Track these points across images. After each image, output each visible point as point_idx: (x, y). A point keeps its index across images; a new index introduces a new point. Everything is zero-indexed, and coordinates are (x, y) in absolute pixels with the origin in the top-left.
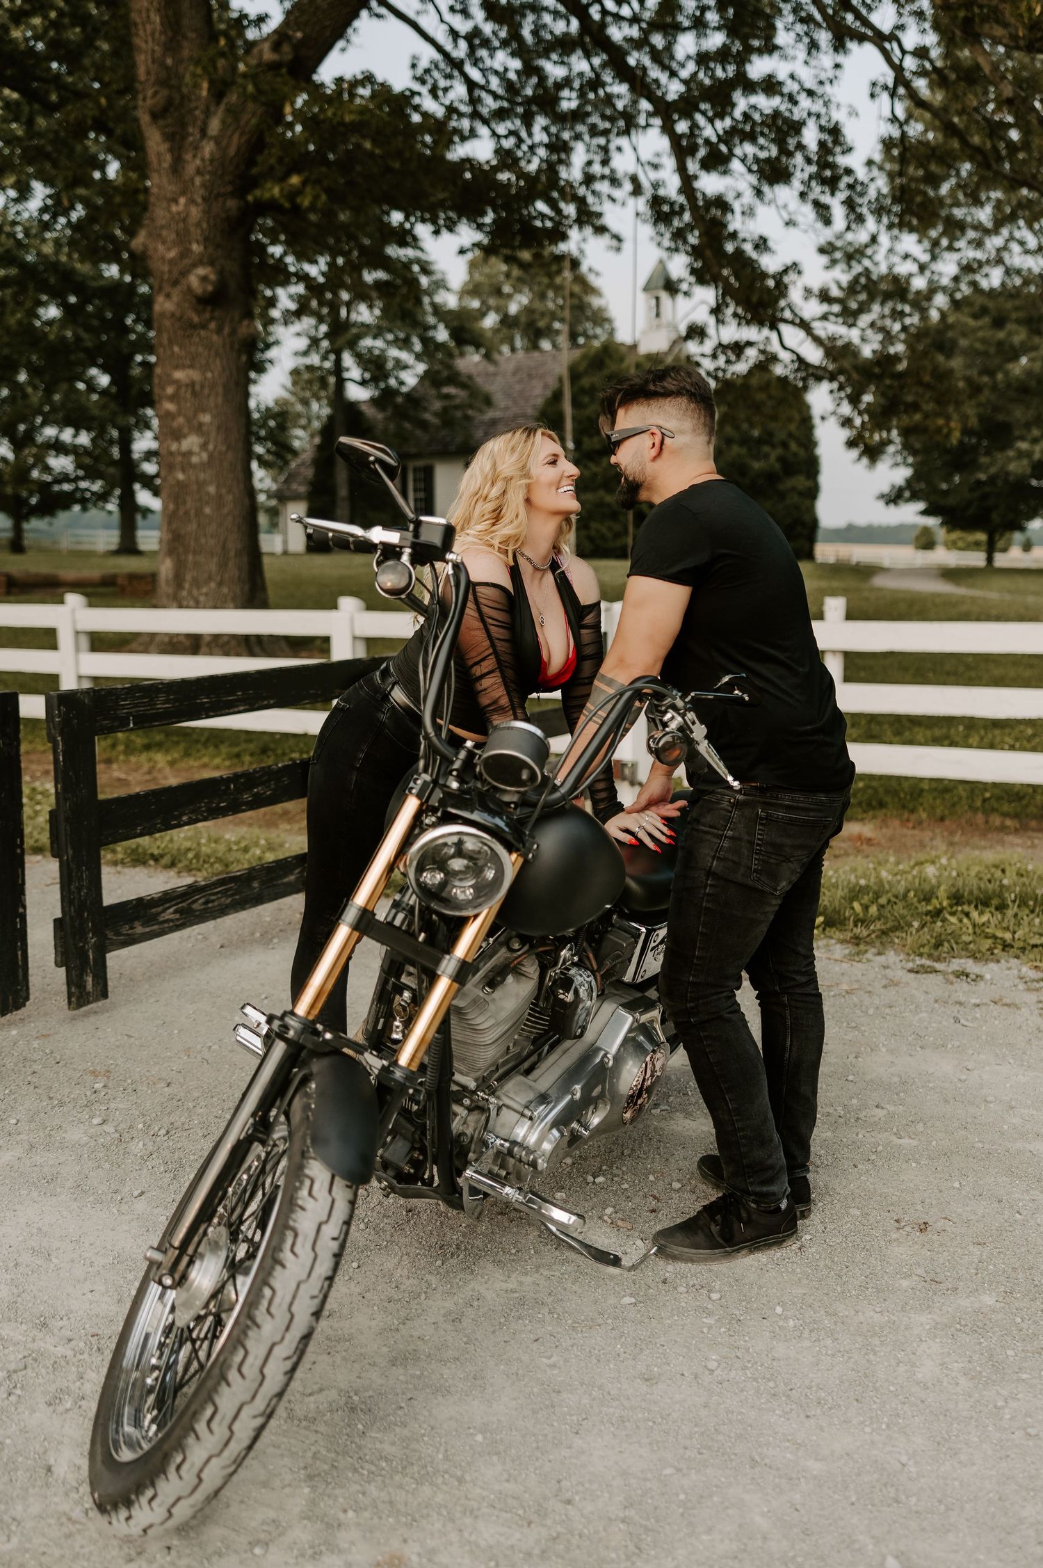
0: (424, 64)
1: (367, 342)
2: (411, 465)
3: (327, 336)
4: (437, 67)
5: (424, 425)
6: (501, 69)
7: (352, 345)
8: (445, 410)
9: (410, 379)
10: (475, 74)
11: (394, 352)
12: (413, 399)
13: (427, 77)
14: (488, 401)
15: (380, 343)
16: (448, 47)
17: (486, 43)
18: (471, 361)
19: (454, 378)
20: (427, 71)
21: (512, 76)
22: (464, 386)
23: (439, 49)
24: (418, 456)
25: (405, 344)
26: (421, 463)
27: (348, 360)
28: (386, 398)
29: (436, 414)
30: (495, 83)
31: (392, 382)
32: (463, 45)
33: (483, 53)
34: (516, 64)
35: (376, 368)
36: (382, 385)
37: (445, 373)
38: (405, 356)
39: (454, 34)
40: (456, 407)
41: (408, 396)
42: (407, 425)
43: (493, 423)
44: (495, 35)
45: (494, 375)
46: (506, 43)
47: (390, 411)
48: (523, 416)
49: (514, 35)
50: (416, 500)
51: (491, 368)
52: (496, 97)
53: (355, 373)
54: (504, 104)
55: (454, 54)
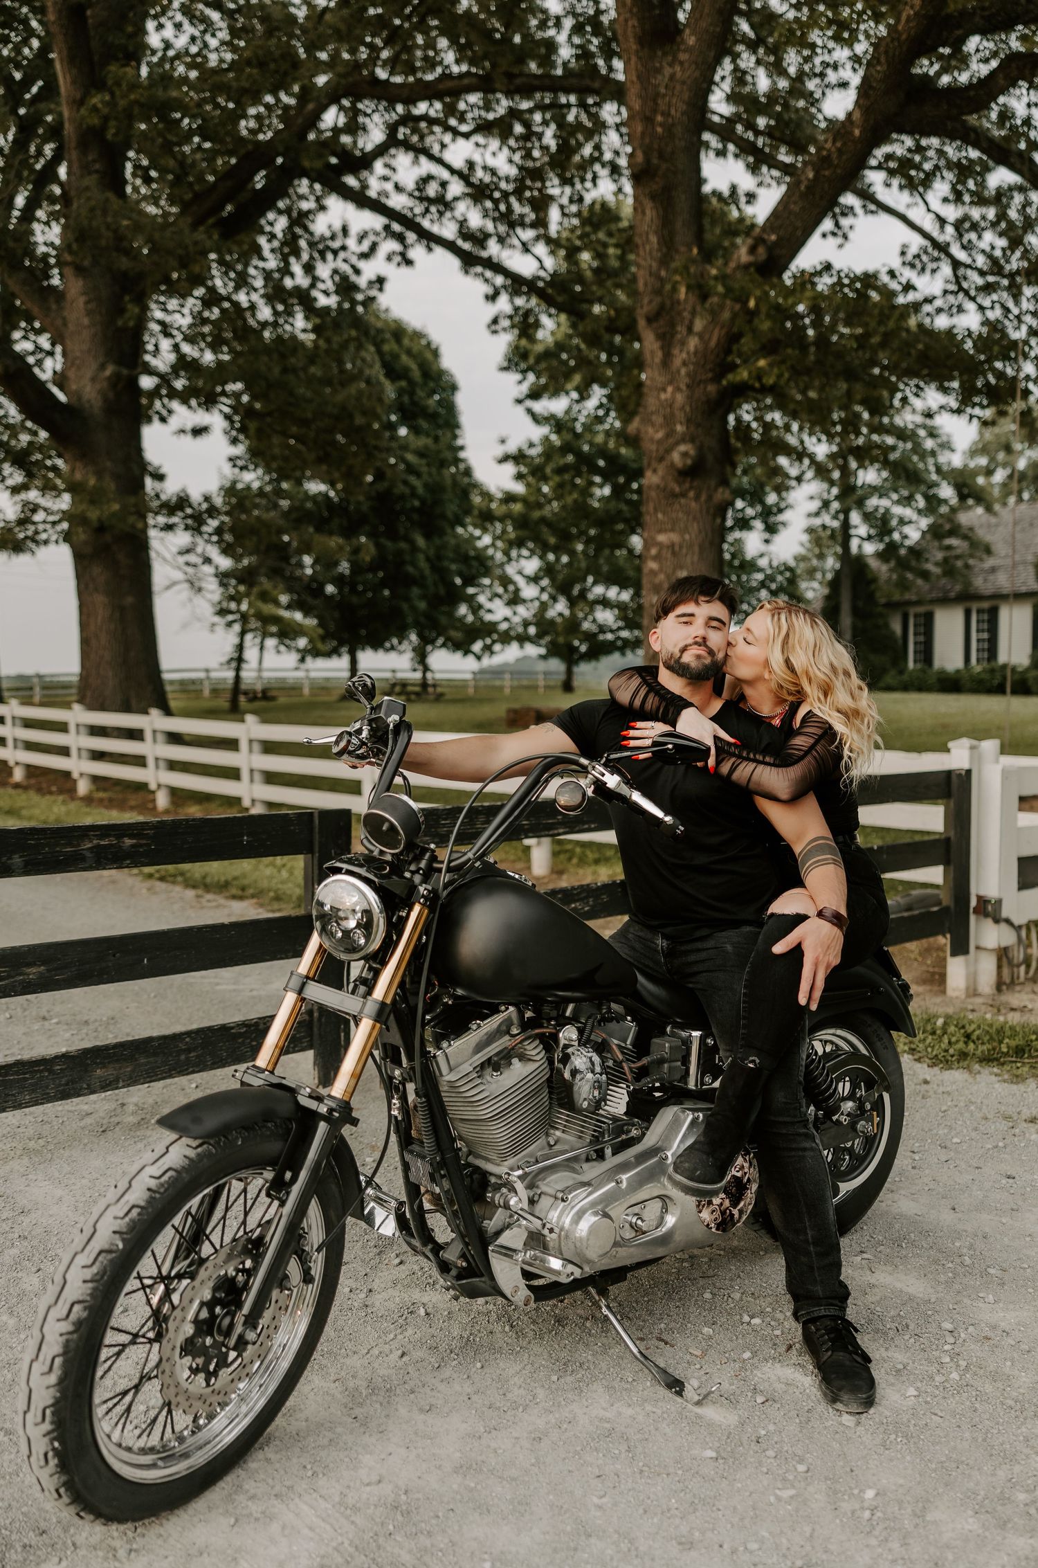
0: (913, 250)
1: (873, 502)
2: (912, 611)
3: (837, 498)
4: (926, 252)
5: (925, 575)
6: (988, 249)
7: (860, 503)
8: (946, 560)
9: (914, 535)
10: (961, 256)
11: (898, 510)
12: (916, 552)
13: (917, 262)
14: (988, 551)
15: (885, 503)
16: (935, 233)
17: (974, 227)
18: (973, 516)
19: (955, 531)
20: (917, 256)
21: (998, 253)
22: (965, 537)
23: (926, 235)
24: (919, 603)
25: (907, 501)
26: (921, 609)
27: (855, 518)
28: (891, 550)
29: (937, 564)
30: (981, 261)
31: (896, 536)
32: (950, 230)
33: (973, 236)
34: (1002, 243)
35: (882, 525)
36: (887, 539)
37: (947, 527)
38: (908, 512)
39: (942, 221)
40: (957, 557)
41: (911, 549)
42: (910, 576)
43: (993, 570)
44: (984, 218)
45: (997, 525)
46: (994, 225)
47: (893, 563)
48: (1024, 563)
49: (1002, 216)
50: (916, 643)
51: (993, 520)
52: (982, 273)
53: (863, 530)
54: (991, 279)
55: (941, 239)
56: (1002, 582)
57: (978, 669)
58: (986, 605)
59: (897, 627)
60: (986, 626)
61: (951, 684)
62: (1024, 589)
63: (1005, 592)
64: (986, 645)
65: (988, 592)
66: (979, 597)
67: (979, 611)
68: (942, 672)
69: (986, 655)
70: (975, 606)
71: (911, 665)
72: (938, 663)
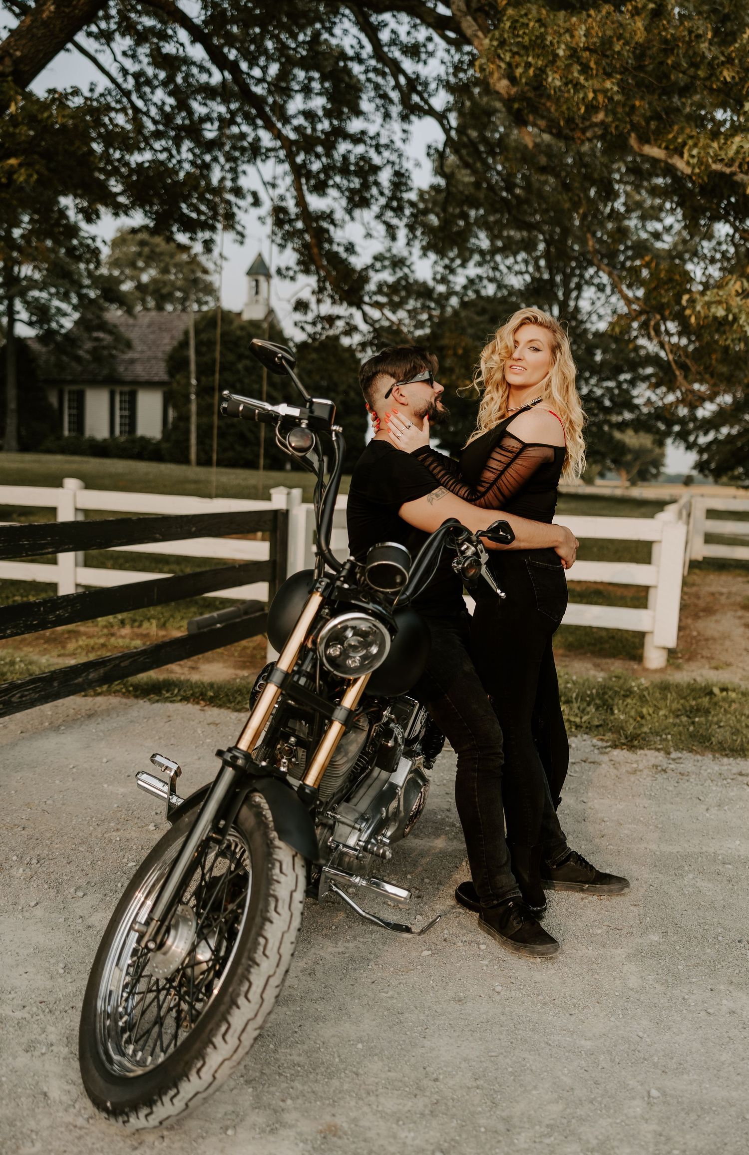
0: (100, 89)
1: (36, 293)
2: (67, 389)
4: (110, 93)
5: (78, 359)
6: (160, 103)
7: (23, 294)
8: (95, 349)
9: (68, 324)
10: (140, 103)
11: (56, 303)
12: (70, 339)
13: (102, 100)
14: (129, 345)
15: (44, 295)
16: (120, 80)
17: (148, 82)
18: (115, 314)
19: (103, 326)
20: (102, 95)
21: (168, 109)
22: (110, 332)
23: (113, 80)
24: (73, 382)
25: (66, 298)
26: (74, 388)
27: (18, 305)
28: (47, 337)
29: (87, 352)
30: (153, 111)
31: (54, 325)
32: (131, 80)
33: (147, 89)
34: (171, 101)
35: (41, 314)
36: (46, 327)
37: (96, 322)
38: (64, 306)
39: (124, 71)
40: (104, 348)
41: (67, 336)
42: (65, 358)
43: (132, 361)
44: (156, 76)
45: (134, 326)
46: (164, 84)
47: (52, 346)
48: (156, 358)
49: (170, 79)
50: (70, 415)
51: (131, 321)
52: (155, 122)
53: (24, 315)
54: (161, 127)
55: (124, 86)
56: (140, 371)
57: (123, 439)
58: (126, 389)
59: (54, 400)
60: (127, 406)
61: (100, 450)
62: (156, 379)
63: (142, 379)
64: (127, 421)
65: (129, 379)
66: (122, 383)
67: (121, 394)
68: (92, 440)
69: (127, 428)
70: (118, 389)
71: (66, 433)
72: (88, 433)
